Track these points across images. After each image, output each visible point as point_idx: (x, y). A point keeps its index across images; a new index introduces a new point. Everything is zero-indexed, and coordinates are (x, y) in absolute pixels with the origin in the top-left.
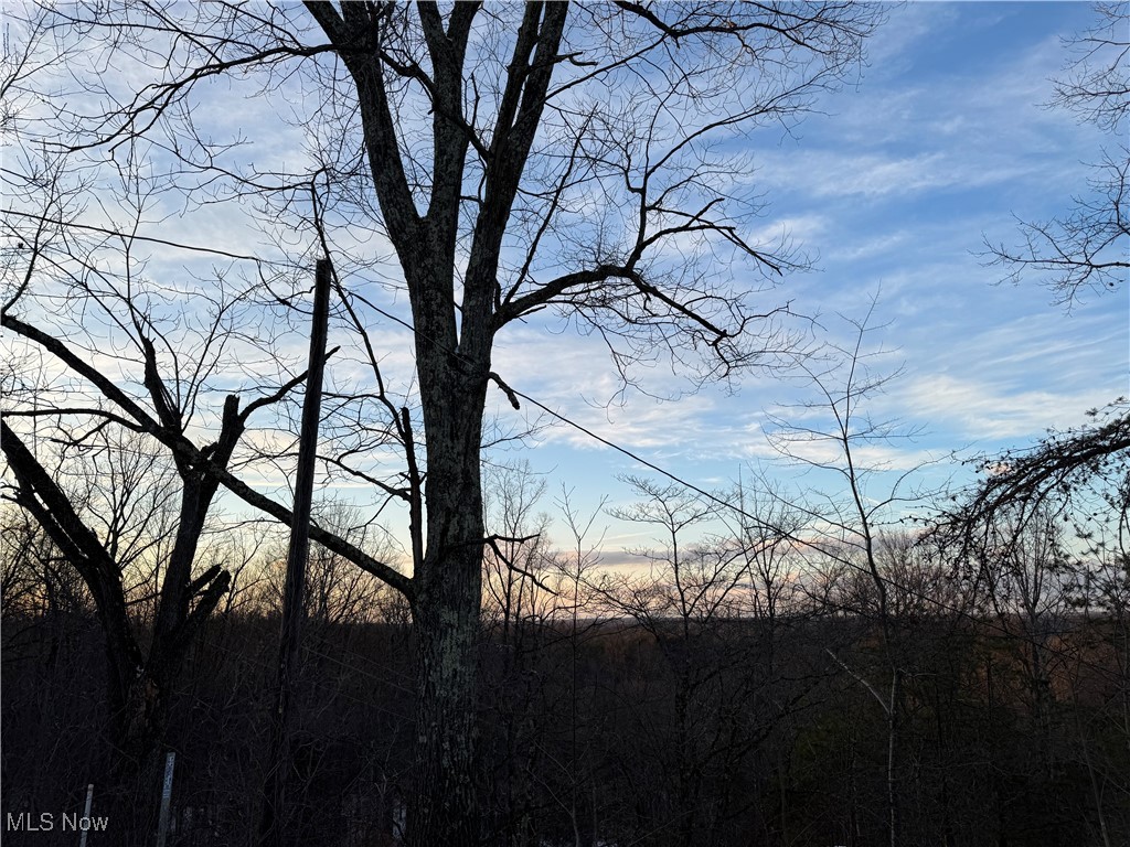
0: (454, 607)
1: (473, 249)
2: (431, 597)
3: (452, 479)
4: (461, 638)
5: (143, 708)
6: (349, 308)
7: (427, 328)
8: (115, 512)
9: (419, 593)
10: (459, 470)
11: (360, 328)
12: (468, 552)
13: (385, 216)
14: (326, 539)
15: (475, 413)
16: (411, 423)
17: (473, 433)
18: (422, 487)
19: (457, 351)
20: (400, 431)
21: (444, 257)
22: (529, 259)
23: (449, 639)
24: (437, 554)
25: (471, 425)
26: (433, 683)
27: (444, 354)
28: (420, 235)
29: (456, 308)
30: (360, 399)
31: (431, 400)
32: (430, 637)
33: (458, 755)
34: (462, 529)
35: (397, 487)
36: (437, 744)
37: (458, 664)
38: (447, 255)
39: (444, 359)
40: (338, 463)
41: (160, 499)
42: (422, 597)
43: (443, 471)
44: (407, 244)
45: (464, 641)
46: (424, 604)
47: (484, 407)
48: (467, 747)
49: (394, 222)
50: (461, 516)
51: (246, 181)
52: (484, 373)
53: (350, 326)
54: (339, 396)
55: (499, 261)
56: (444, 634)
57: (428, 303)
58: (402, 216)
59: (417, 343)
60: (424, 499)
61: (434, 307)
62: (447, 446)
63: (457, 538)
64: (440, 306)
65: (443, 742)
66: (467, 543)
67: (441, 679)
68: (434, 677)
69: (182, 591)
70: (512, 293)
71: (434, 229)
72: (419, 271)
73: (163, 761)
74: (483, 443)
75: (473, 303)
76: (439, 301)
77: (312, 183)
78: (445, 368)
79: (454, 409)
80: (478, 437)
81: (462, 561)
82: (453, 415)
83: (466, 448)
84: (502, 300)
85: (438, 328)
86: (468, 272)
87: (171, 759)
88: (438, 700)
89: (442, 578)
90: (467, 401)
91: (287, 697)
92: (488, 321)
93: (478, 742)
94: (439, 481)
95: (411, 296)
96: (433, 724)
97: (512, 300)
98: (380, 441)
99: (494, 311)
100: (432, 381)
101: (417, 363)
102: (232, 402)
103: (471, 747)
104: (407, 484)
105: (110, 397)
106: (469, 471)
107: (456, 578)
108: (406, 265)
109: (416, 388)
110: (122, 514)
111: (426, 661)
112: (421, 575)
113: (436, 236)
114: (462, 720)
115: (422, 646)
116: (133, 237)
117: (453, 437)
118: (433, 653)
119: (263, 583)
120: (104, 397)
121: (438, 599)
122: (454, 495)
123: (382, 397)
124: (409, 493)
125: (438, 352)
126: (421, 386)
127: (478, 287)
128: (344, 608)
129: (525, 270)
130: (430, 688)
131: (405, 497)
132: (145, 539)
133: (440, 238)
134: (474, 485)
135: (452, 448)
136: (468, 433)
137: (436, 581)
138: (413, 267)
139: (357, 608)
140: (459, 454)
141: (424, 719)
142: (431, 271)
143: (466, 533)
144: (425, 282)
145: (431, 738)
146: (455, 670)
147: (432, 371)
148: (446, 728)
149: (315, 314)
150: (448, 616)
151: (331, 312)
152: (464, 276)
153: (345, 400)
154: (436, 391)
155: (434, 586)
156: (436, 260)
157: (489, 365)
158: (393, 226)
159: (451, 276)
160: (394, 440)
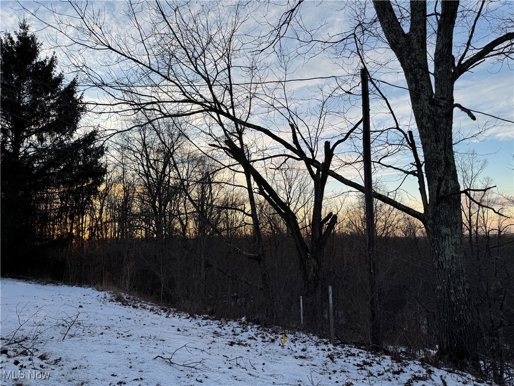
0: (448, 225)
1: (437, 41)
2: (435, 222)
3: (439, 163)
4: (454, 241)
5: (312, 269)
6: (377, 89)
7: (416, 89)
8: (287, 195)
9: (428, 220)
10: (442, 158)
11: (383, 97)
12: (452, 199)
13: (388, 39)
14: (380, 197)
15: (448, 127)
16: (414, 138)
17: (448, 138)
18: (423, 168)
19: (433, 97)
20: (409, 143)
21: (421, 50)
22: (471, 37)
23: (447, 241)
24: (435, 201)
25: (446, 134)
26: (441, 262)
27: (427, 100)
28: (407, 42)
29: (430, 75)
30: (386, 131)
31: (422, 125)
32: (437, 240)
33: (459, 296)
34: (447, 187)
35: (410, 170)
36: (447, 290)
37: (454, 253)
38: (422, 48)
39: (427, 102)
40: (379, 163)
41: (302, 189)
42: (430, 222)
43: (434, 159)
44: (401, 49)
45: (456, 243)
46: (431, 225)
47: (452, 123)
48: (464, 293)
49: (393, 41)
50: (446, 181)
51: (326, 42)
52: (451, 105)
53: (378, 97)
54: (377, 131)
55: (453, 43)
56: (444, 239)
57: (415, 76)
58: (396, 36)
59: (411, 98)
60: (425, 175)
61: (419, 77)
62: (434, 147)
63: (445, 192)
64: (421, 76)
65: (450, 289)
66: (452, 194)
67: (446, 260)
68: (441, 259)
69: (319, 223)
70: (462, 58)
71: (414, 37)
72: (408, 61)
73: (327, 289)
74: (454, 142)
75: (440, 69)
76: (421, 73)
77: (354, 34)
78: (428, 107)
79: (435, 127)
80: (451, 139)
81: (450, 203)
82: (435, 131)
83: (445, 146)
84: (456, 64)
85: (422, 88)
86: (436, 54)
87: (330, 289)
88: (445, 270)
89: (440, 212)
90: (442, 121)
91: (374, 266)
92: (450, 76)
93: (469, 290)
94: (432, 164)
95: (406, 75)
96: (444, 281)
97: (463, 62)
98: (398, 150)
99: (453, 71)
100: (422, 115)
101: (413, 108)
102: (327, 144)
103: (466, 293)
104: (415, 168)
105: (288, 148)
106: (448, 157)
107: (447, 212)
108: (401, 60)
109: (414, 120)
110: (290, 196)
111: (436, 251)
112: (428, 211)
113: (415, 40)
114: (460, 279)
115: (433, 244)
116: (285, 81)
117: (437, 141)
118: (439, 247)
119: (347, 220)
120: (285, 148)
121: (439, 222)
122: (441, 171)
123: (398, 128)
124: (417, 172)
125: (423, 100)
126: (416, 119)
127: (442, 60)
128: (384, 230)
129: (469, 44)
130: (440, 264)
131: (415, 175)
132: (299, 205)
133: (418, 41)
134: (451, 164)
135: (437, 147)
136: (445, 138)
137: (436, 214)
138: (405, 60)
139: (390, 230)
140: (441, 150)
141: (439, 279)
142: (415, 59)
143: (450, 189)
144: (412, 66)
145: (443, 287)
146: (452, 256)
147: (422, 110)
148: (451, 283)
149: (362, 95)
150: (445, 230)
151: (369, 92)
152: (433, 57)
153: (380, 133)
154: (424, 121)
155: (435, 217)
156: (417, 53)
157: (453, 100)
158: (392, 42)
159: (426, 59)
160: (406, 148)
